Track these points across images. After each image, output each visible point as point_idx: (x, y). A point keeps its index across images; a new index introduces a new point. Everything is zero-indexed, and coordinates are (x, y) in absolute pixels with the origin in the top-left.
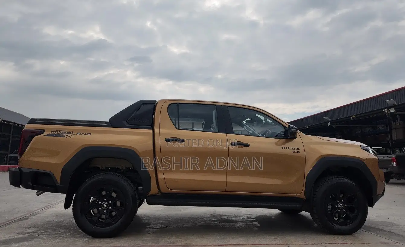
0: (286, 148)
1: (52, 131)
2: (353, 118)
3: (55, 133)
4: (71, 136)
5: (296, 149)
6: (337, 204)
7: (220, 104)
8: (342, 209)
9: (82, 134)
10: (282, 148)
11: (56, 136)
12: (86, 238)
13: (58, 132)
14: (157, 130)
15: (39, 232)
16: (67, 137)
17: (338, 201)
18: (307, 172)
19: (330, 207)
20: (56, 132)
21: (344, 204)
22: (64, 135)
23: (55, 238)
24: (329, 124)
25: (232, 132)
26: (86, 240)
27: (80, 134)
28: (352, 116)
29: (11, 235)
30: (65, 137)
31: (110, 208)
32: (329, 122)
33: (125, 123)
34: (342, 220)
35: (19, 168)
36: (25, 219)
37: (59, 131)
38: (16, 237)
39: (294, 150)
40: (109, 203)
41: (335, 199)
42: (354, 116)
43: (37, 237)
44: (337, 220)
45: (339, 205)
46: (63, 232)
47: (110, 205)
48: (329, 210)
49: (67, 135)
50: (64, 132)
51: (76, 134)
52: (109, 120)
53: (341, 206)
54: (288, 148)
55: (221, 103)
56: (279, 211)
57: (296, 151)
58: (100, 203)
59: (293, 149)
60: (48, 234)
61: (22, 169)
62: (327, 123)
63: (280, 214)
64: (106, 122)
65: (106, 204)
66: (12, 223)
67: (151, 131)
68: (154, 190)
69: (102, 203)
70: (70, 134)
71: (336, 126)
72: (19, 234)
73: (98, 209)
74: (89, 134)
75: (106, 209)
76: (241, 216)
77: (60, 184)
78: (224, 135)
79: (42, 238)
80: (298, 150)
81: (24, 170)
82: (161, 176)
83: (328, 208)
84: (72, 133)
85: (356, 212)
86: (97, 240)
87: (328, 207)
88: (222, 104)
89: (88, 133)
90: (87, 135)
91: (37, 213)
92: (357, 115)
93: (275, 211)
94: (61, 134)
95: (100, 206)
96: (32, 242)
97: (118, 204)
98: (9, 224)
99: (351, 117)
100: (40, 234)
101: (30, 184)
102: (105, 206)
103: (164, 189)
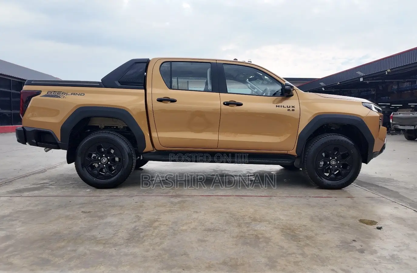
0: (280, 106)
1: (48, 92)
2: (388, 73)
3: (51, 94)
4: (66, 97)
5: (291, 107)
6: (330, 161)
7: (215, 62)
8: (334, 166)
9: (76, 95)
10: (277, 106)
11: (52, 96)
12: (89, 188)
13: (53, 93)
14: (149, 90)
15: (51, 183)
16: (62, 97)
17: (331, 158)
18: (300, 130)
19: (322, 163)
20: (51, 92)
21: (337, 160)
22: (59, 95)
23: (62, 188)
24: (361, 80)
25: (226, 91)
26: (89, 190)
27: (74, 95)
28: (386, 70)
29: (26, 186)
30: (60, 97)
31: (109, 163)
32: (361, 77)
33: (117, 83)
34: (332, 176)
35: (23, 128)
36: (43, 172)
37: (55, 92)
38: (29, 187)
39: (289, 108)
40: (107, 159)
41: (327, 156)
42: (389, 71)
43: (47, 187)
44: (328, 175)
45: (332, 161)
46: (72, 183)
47: (108, 160)
48: (321, 166)
49: (62, 95)
50: (59, 92)
51: (70, 94)
52: (102, 80)
53: (334, 163)
54: (282, 106)
55: (216, 60)
56: (282, 167)
57: (291, 109)
58: (99, 158)
59: (287, 107)
60: (58, 185)
61: (25, 127)
62: (359, 78)
63: (281, 170)
64: (99, 83)
65: (105, 160)
66: (30, 175)
67: (143, 91)
68: (149, 147)
69: (101, 158)
70: (64, 94)
71: (370, 81)
72: (33, 184)
73: (98, 164)
74: (83, 94)
75: (106, 164)
76: (241, 171)
77: (61, 141)
78: (217, 94)
79: (51, 188)
80: (293, 108)
81: (27, 129)
82: (154, 135)
83: (320, 165)
84: (67, 93)
85: (348, 169)
86: (98, 190)
87: (320, 163)
88: (217, 62)
89: (81, 94)
90: (81, 95)
91: (55, 167)
92: (392, 69)
93: (278, 167)
94: (56, 95)
95: (100, 161)
96: (42, 191)
97: (117, 159)
98: (28, 176)
99: (386, 72)
100: (51, 185)
101: (35, 141)
102: (104, 161)
103: (158, 147)
